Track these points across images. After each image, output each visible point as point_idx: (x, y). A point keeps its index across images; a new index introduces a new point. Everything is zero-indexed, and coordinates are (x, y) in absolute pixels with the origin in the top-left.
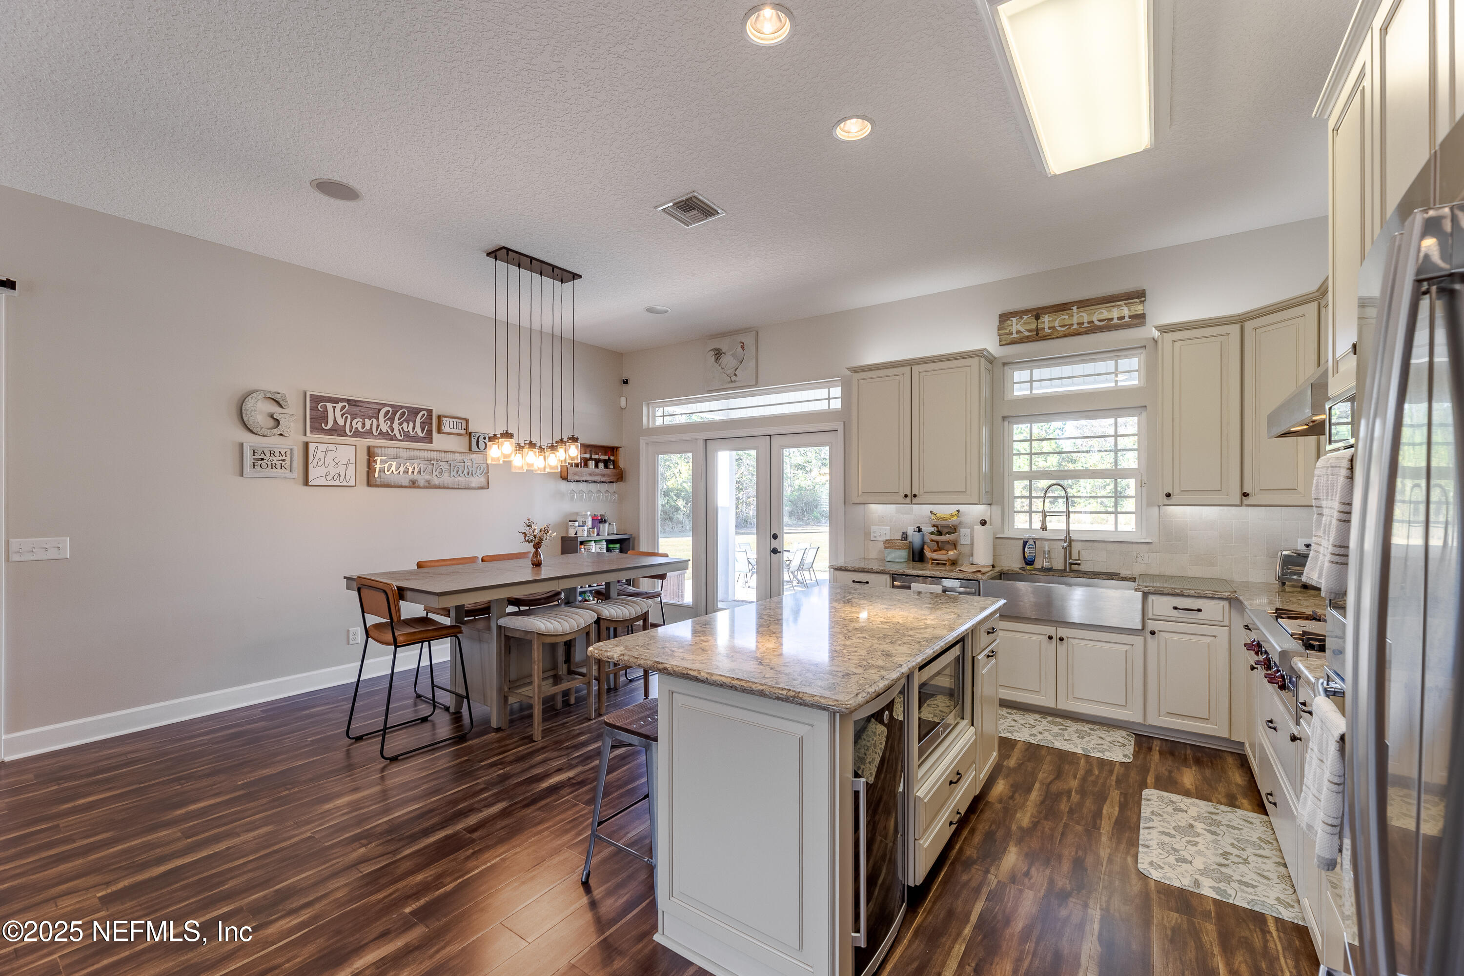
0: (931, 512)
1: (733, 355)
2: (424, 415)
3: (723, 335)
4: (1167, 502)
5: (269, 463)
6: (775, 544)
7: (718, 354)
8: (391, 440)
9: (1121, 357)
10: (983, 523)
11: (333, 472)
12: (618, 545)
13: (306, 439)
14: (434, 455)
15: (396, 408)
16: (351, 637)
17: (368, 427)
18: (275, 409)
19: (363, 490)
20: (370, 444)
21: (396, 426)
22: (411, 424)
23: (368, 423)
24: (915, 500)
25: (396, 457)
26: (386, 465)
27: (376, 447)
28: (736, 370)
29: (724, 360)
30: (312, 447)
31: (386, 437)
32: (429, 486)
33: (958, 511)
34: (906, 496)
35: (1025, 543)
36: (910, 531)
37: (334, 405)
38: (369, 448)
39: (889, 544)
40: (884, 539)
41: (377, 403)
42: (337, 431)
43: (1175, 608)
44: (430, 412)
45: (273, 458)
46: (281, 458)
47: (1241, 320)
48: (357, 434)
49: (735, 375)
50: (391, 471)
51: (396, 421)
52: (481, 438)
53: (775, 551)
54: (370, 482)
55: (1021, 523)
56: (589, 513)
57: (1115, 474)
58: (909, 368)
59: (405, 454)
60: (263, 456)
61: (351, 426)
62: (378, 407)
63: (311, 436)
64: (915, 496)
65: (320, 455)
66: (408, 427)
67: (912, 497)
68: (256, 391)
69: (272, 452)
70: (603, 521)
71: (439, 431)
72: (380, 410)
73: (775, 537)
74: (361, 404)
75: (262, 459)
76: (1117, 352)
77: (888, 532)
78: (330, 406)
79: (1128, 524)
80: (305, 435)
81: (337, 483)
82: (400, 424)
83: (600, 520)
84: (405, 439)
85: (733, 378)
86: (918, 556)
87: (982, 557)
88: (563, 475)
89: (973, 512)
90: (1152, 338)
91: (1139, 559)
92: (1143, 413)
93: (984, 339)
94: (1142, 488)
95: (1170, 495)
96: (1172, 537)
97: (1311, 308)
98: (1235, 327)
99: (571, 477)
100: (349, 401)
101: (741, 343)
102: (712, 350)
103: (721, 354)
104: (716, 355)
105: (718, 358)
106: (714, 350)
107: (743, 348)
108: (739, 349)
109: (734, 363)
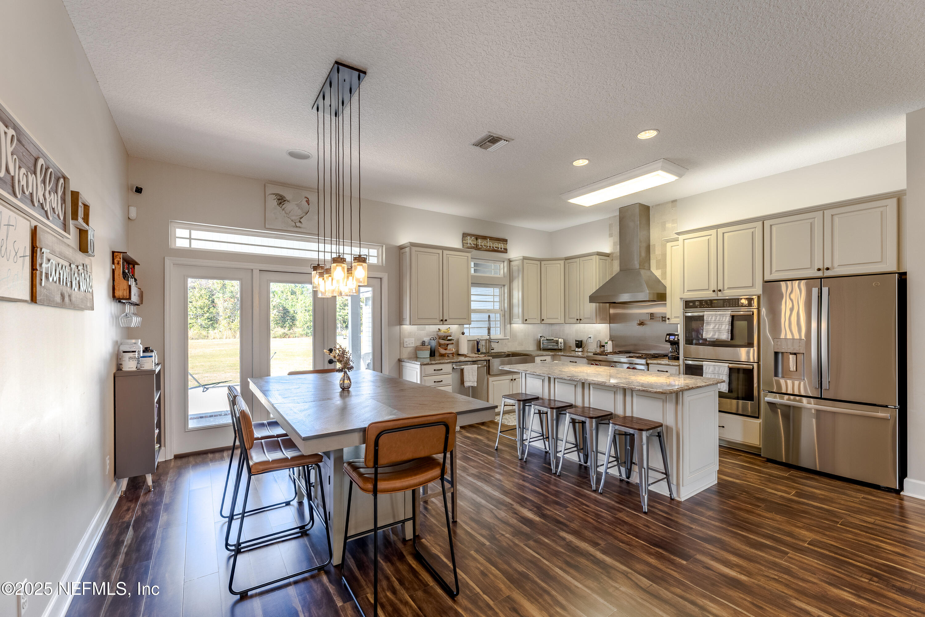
0: (439, 329)
1: (297, 205)
2: (62, 184)
3: (285, 185)
4: (525, 322)
7: (281, 200)
10: (463, 333)
22: (56, 196)
24: (445, 323)
28: (300, 218)
29: (288, 206)
33: (449, 328)
34: (442, 320)
35: (478, 343)
36: (426, 339)
39: (418, 348)
40: (414, 345)
43: (541, 360)
44: (66, 180)
49: (300, 222)
51: (48, 189)
52: (92, 237)
58: (441, 251)
64: (446, 320)
66: (54, 201)
67: (444, 321)
71: (75, 217)
77: (413, 342)
85: (298, 224)
86: (433, 354)
87: (464, 349)
88: (118, 294)
89: (454, 329)
90: (509, 259)
91: (506, 346)
92: (503, 288)
93: (457, 244)
94: (503, 317)
95: (526, 320)
96: (513, 336)
97: (562, 262)
98: (539, 263)
99: (132, 298)
101: (306, 197)
102: (274, 194)
103: (285, 201)
104: (279, 199)
105: (281, 203)
106: (276, 195)
107: (308, 202)
108: (305, 203)
109: (299, 212)
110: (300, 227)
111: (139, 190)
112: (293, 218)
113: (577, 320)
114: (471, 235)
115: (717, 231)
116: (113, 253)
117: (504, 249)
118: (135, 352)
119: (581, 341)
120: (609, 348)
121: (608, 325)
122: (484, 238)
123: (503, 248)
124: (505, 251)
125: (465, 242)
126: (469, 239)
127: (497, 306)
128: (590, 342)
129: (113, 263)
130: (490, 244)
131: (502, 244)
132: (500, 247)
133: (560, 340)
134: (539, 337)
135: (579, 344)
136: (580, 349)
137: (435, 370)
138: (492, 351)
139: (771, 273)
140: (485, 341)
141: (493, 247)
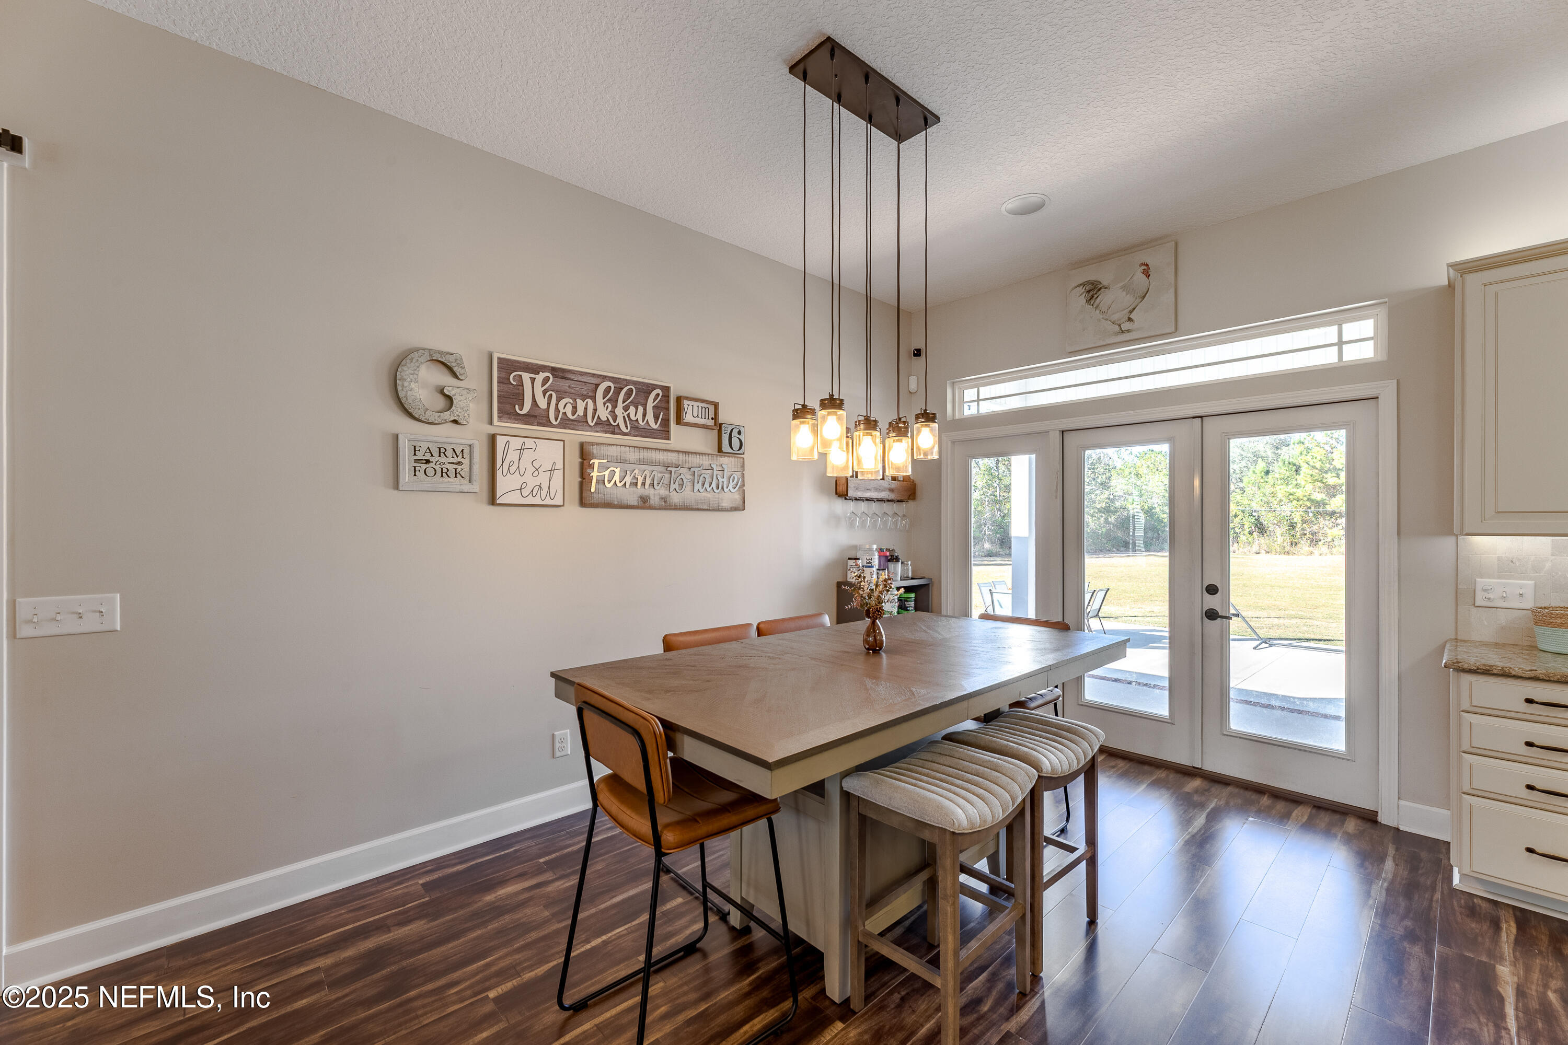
1: (1124, 288)
2: (658, 395)
3: (1102, 258)
5: (438, 468)
6: (1212, 602)
7: (1093, 290)
8: (613, 433)
11: (532, 482)
12: (913, 595)
13: (492, 430)
14: (671, 457)
15: (620, 384)
16: (557, 745)
17: (580, 412)
18: (445, 379)
19: (573, 510)
20: (584, 439)
21: (619, 411)
22: (641, 409)
23: (581, 405)
25: (620, 461)
26: (607, 473)
27: (593, 444)
28: (1131, 312)
29: (1105, 298)
30: (501, 442)
31: (606, 428)
32: (666, 505)
37: (533, 376)
38: (582, 445)
39: (1545, 617)
41: (593, 375)
42: (537, 417)
44: (666, 389)
45: (443, 459)
46: (455, 460)
48: (566, 423)
49: (1130, 319)
50: (613, 482)
51: (620, 404)
52: (735, 433)
53: (1212, 615)
54: (584, 501)
56: (875, 547)
59: (633, 455)
60: (428, 456)
61: (557, 410)
62: (594, 381)
63: (499, 425)
65: (513, 456)
66: (636, 414)
68: (417, 350)
69: (443, 450)
70: (893, 559)
71: (679, 421)
72: (597, 386)
73: (1212, 590)
74: (571, 376)
75: (428, 462)
78: (526, 377)
80: (491, 422)
81: (537, 501)
82: (626, 409)
83: (890, 558)
84: (633, 432)
85: (1126, 326)
88: (840, 489)
99: (851, 493)
100: (553, 370)
101: (1142, 264)
102: (1081, 285)
103: (1100, 289)
104: (1089, 292)
105: (1092, 297)
106: (1083, 285)
107: (1147, 272)
108: (1140, 277)
109: (1127, 300)
110: (1129, 331)
111: (917, 352)
112: (1115, 317)
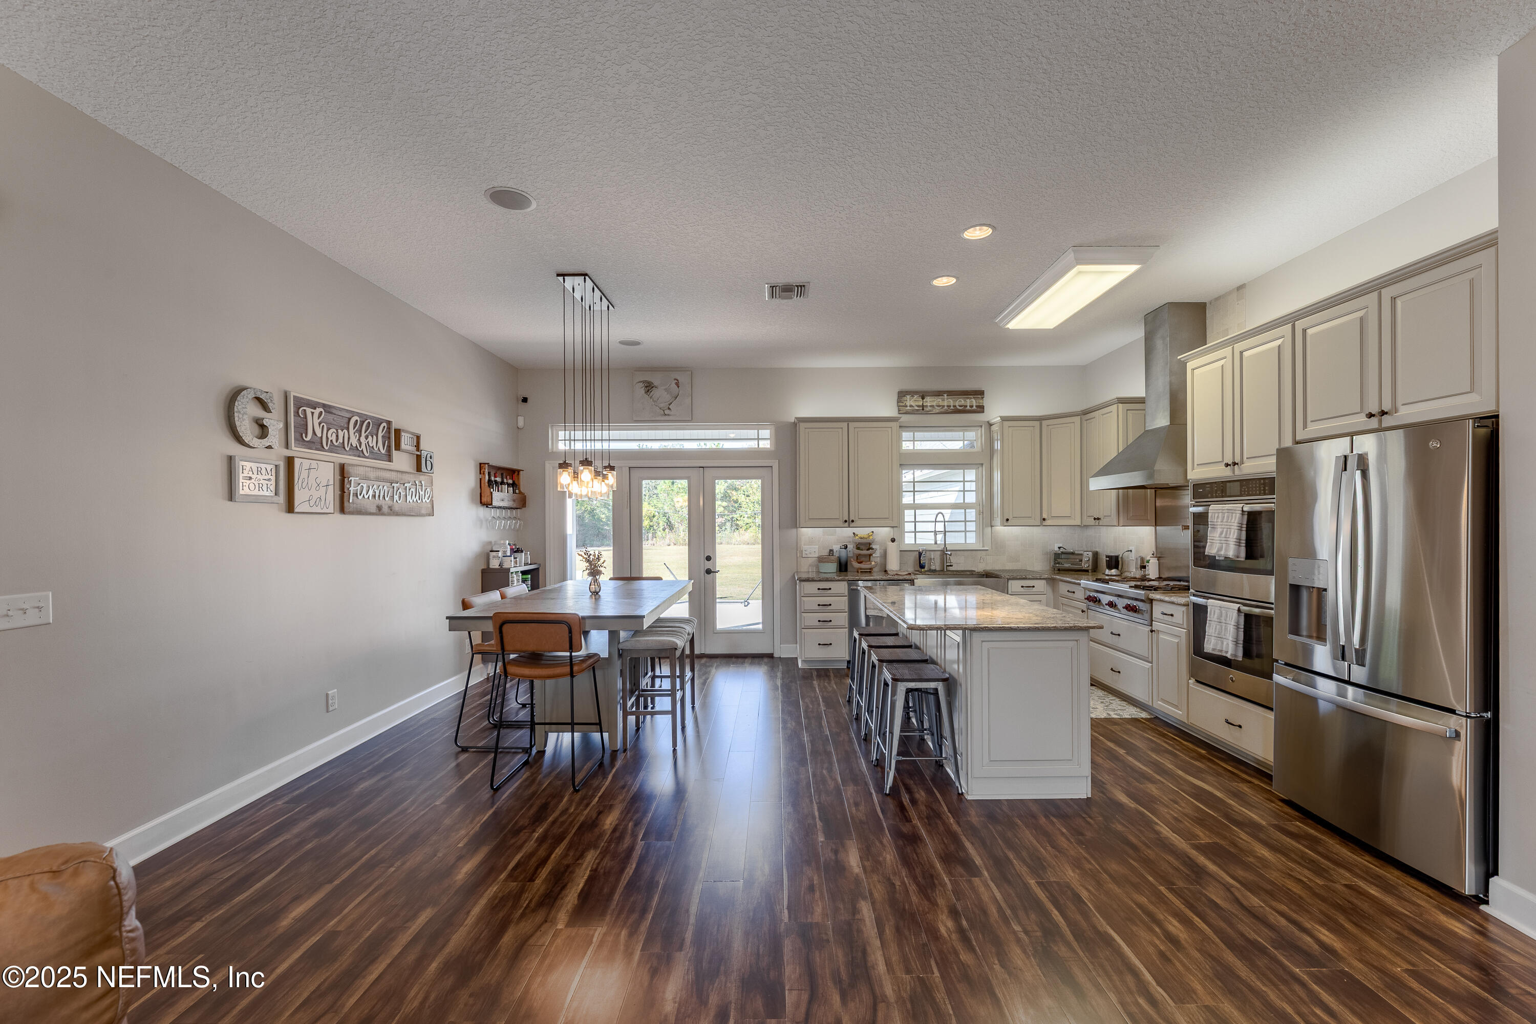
0: (854, 533)
1: (666, 390)
2: (384, 427)
3: (653, 369)
4: (1006, 524)
5: (256, 483)
6: (708, 565)
7: (649, 387)
8: (359, 456)
9: (967, 430)
10: (893, 540)
11: (316, 495)
12: (529, 576)
13: (289, 453)
14: (393, 476)
15: (364, 418)
16: (330, 702)
17: (341, 440)
18: (260, 413)
19: (339, 517)
20: (343, 461)
21: (363, 439)
22: (375, 437)
23: (341, 434)
24: (852, 525)
25: (366, 478)
26: (359, 488)
27: (350, 465)
28: (670, 405)
29: (656, 393)
30: (297, 462)
31: (357, 453)
32: (392, 512)
33: (873, 532)
34: (846, 521)
35: (920, 554)
36: (836, 548)
37: (313, 410)
38: (342, 466)
39: (821, 560)
40: (817, 556)
41: (347, 411)
42: (317, 444)
43: (1022, 587)
44: (389, 423)
45: (259, 476)
46: (267, 477)
47: (1040, 419)
48: (333, 449)
49: (669, 409)
50: (362, 495)
51: (363, 435)
52: (428, 458)
53: (709, 572)
54: (342, 510)
55: (909, 539)
56: (507, 542)
57: (964, 506)
58: (846, 424)
59: (372, 474)
60: (250, 475)
61: (327, 438)
62: (348, 415)
63: (296, 450)
64: (853, 521)
65: (304, 474)
66: (372, 441)
67: (849, 522)
68: (244, 389)
69: (259, 469)
70: (518, 551)
71: (398, 447)
72: (350, 419)
73: (708, 558)
74: (334, 411)
75: (250, 478)
76: (965, 427)
77: (816, 549)
78: (309, 411)
79: (972, 539)
80: (287, 446)
81: (318, 510)
82: (367, 437)
84: (371, 456)
85: (667, 412)
86: (843, 567)
87: (893, 565)
88: (484, 500)
89: (882, 533)
90: (988, 422)
91: (982, 561)
92: (980, 468)
93: (888, 409)
94: (981, 516)
95: (1007, 520)
96: (998, 546)
97: (1077, 419)
98: (1037, 424)
99: (495, 503)
100: (324, 406)
101: (675, 379)
102: (641, 382)
103: (653, 387)
104: (646, 387)
105: (648, 391)
106: (644, 382)
107: (677, 385)
108: (674, 386)
109: (667, 397)
110: (669, 415)
111: (525, 400)
112: (662, 405)
113: (1095, 519)
114: (912, 393)
115: (1233, 348)
116: (480, 464)
117: (976, 406)
118: (499, 551)
119: (1117, 557)
120: (1152, 571)
121: (1153, 528)
122: (939, 394)
123: (974, 405)
124: (981, 409)
125: (901, 404)
126: (908, 400)
127: (971, 498)
128: (1131, 558)
129: (480, 473)
130: (947, 402)
131: (973, 400)
132: (968, 405)
133: (1085, 554)
134: (1057, 549)
135: (1114, 562)
136: (1114, 572)
137: (819, 589)
138: (950, 568)
139: (1305, 426)
140: (939, 553)
141: (955, 406)
